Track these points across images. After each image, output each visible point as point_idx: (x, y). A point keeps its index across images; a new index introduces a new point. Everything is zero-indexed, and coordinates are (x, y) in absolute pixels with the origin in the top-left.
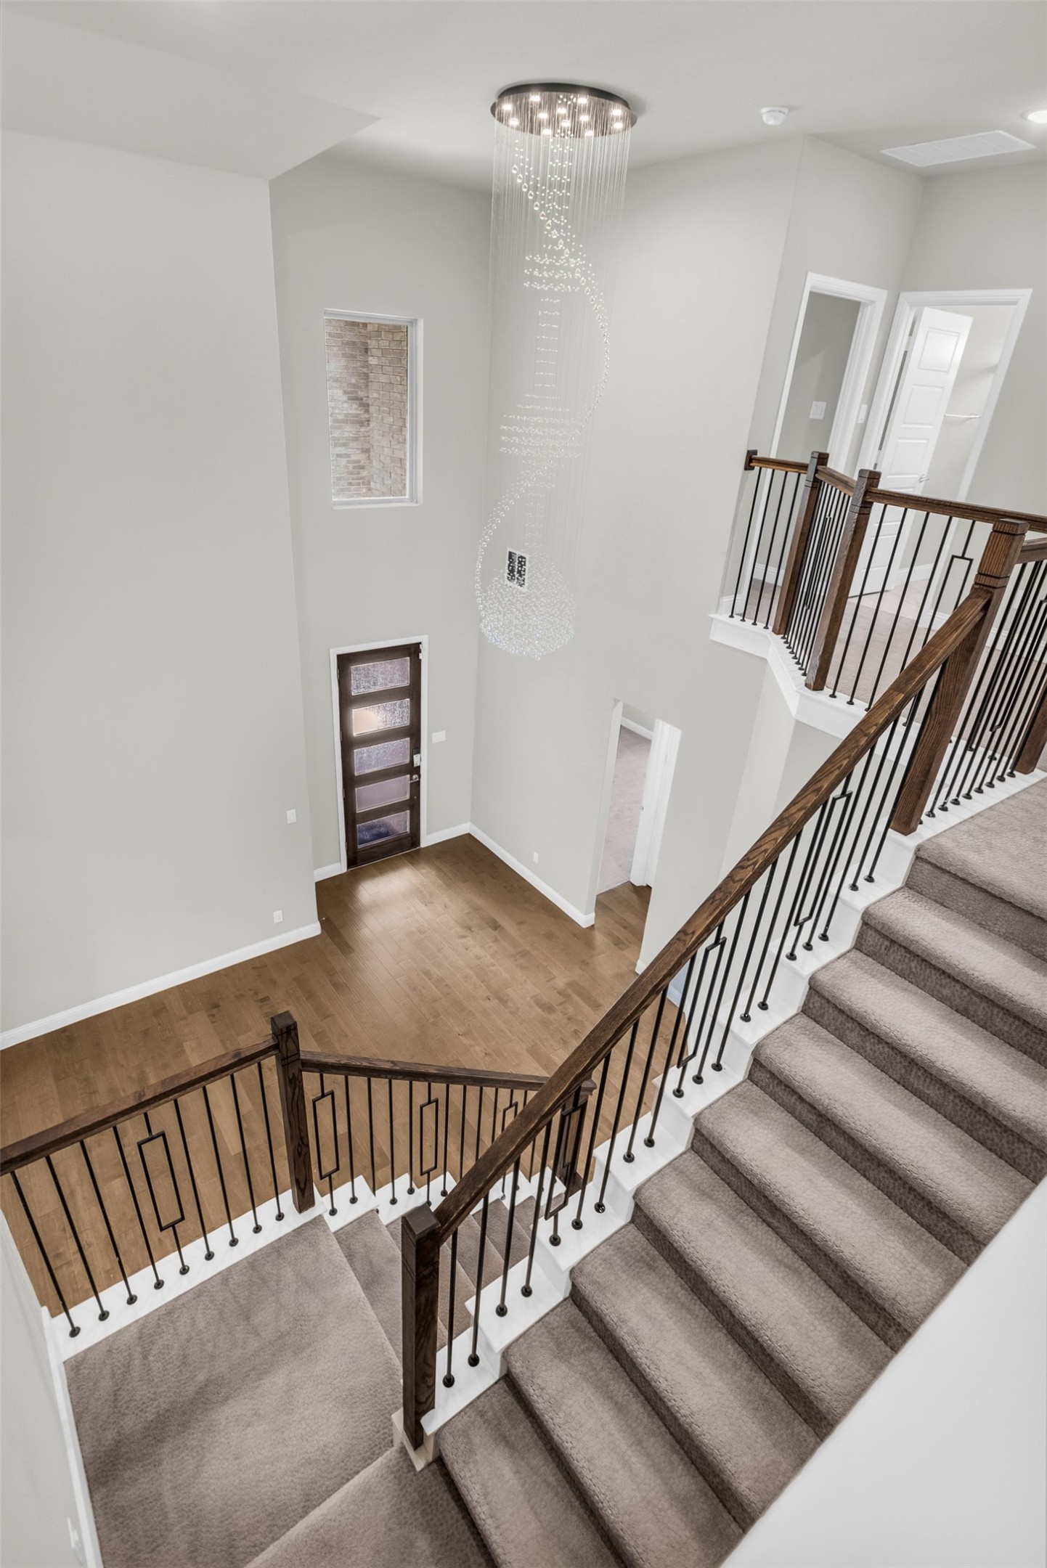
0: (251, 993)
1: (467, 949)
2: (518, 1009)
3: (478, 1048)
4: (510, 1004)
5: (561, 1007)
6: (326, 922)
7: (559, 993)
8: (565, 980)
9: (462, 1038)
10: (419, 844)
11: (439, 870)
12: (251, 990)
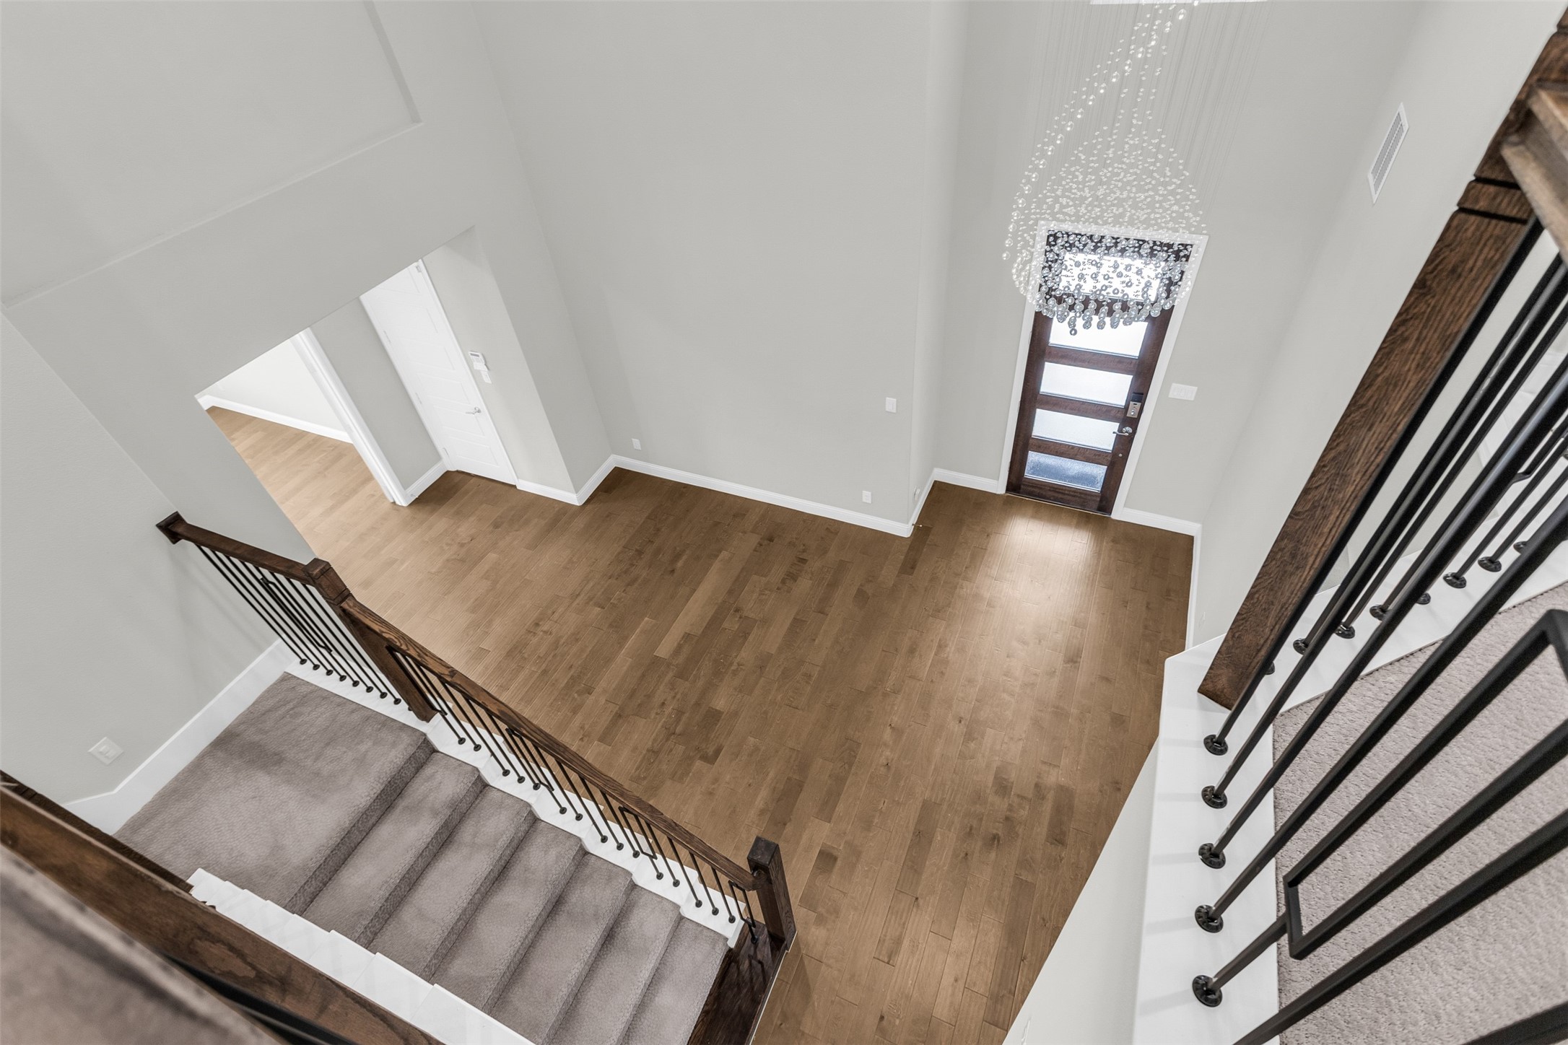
0: (802, 547)
1: (1007, 657)
2: (972, 757)
3: (888, 753)
4: (972, 745)
5: (1016, 800)
6: (922, 529)
7: (1037, 786)
8: (1063, 780)
9: (888, 730)
10: (1110, 513)
11: (1098, 554)
12: (804, 545)
